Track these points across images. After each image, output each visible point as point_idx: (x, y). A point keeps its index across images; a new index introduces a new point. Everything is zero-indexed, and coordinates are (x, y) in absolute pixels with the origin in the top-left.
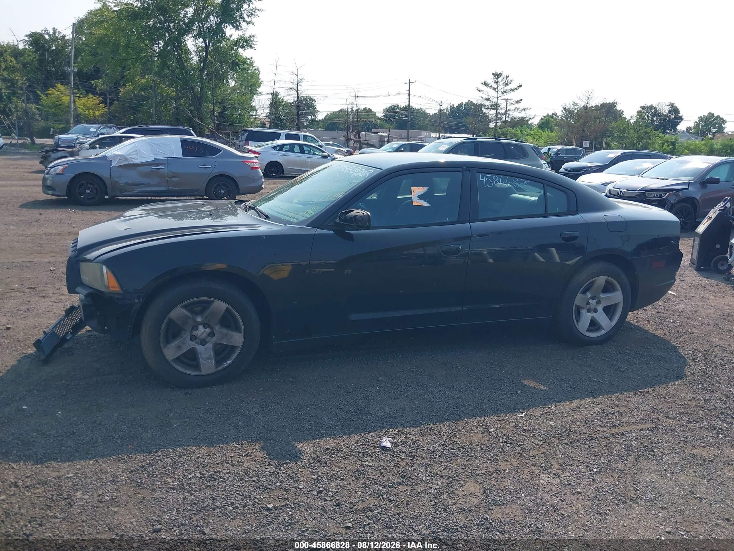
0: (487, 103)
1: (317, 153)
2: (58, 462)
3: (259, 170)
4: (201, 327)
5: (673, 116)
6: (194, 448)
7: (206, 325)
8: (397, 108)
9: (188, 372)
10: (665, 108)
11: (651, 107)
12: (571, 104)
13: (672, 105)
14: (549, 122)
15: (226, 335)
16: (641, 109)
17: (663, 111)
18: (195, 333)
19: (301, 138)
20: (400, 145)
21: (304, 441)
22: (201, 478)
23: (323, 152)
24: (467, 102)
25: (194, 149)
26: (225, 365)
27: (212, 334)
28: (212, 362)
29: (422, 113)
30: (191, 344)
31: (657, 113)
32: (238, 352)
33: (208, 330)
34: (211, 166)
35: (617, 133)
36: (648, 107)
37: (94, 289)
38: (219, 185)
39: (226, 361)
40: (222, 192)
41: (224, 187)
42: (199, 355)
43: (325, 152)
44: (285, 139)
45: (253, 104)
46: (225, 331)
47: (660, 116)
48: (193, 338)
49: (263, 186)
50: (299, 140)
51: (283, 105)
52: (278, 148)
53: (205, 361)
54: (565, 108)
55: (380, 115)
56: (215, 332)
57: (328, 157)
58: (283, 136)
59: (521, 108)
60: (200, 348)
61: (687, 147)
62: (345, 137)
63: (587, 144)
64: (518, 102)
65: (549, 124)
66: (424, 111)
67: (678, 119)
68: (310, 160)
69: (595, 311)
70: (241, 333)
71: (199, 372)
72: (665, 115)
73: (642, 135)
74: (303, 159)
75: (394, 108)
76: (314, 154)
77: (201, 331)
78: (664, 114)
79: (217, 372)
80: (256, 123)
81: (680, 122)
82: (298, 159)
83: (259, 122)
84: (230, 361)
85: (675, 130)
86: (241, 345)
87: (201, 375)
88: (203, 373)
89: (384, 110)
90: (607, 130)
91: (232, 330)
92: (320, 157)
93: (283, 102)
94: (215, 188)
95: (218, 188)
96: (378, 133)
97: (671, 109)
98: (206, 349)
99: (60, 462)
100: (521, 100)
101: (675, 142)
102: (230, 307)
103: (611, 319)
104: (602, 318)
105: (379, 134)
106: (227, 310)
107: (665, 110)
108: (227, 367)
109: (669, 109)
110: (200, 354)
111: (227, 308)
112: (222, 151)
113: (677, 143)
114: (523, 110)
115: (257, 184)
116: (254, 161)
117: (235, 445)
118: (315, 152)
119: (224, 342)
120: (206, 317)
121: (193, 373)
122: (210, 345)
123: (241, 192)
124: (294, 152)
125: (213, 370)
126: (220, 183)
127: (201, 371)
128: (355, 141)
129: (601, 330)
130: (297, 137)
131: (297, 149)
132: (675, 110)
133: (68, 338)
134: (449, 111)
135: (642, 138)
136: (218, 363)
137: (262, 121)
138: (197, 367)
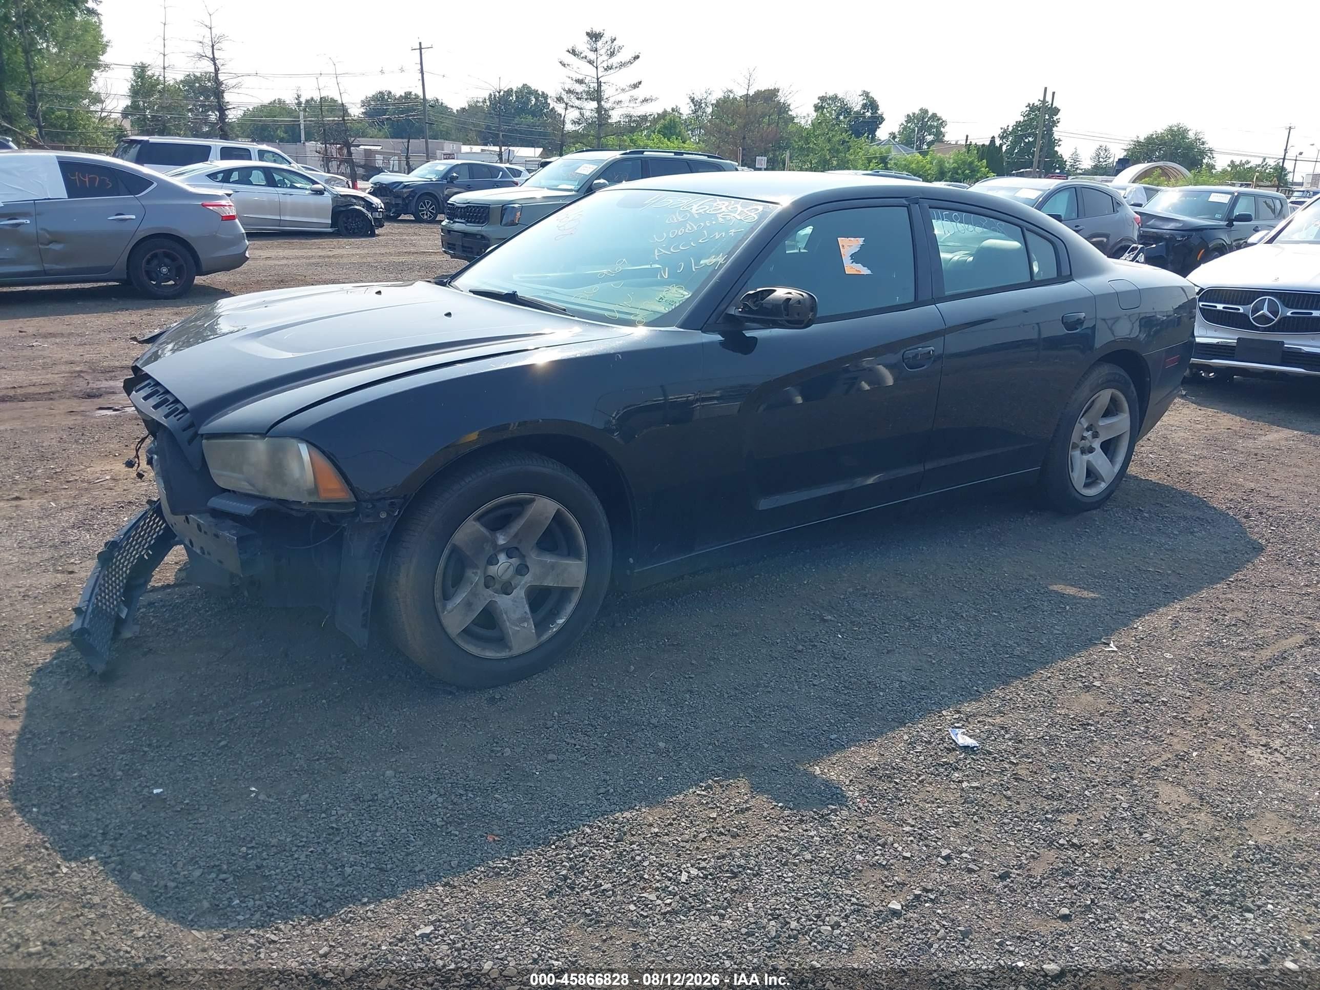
0: (579, 88)
1: (298, 185)
2: (364, 904)
3: (237, 220)
4: (502, 557)
5: (868, 114)
6: (627, 814)
7: (510, 552)
8: (389, 98)
9: (489, 654)
10: (856, 99)
11: (835, 98)
12: (703, 92)
13: (866, 94)
14: (675, 124)
15: (553, 566)
16: (819, 101)
17: (854, 105)
18: (493, 570)
19: (254, 154)
20: (449, 167)
21: (817, 760)
22: (706, 877)
23: (314, 182)
24: (520, 86)
25: (92, 181)
26: (554, 630)
27: (522, 570)
28: (530, 626)
29: (439, 108)
30: (488, 595)
31: (845, 110)
32: (575, 598)
33: (515, 561)
34: (134, 217)
35: (797, 143)
36: (830, 99)
37: (269, 499)
38: (155, 256)
39: (553, 622)
40: (164, 270)
41: (167, 260)
42: (505, 617)
43: (318, 183)
44: (222, 159)
45: (94, 88)
46: (549, 559)
47: (849, 114)
48: (489, 581)
49: (247, 255)
50: (250, 159)
51: (159, 92)
52: (220, 176)
53: (517, 626)
54: (693, 100)
55: (356, 111)
56: (529, 564)
57: (326, 193)
58: (215, 152)
59: (641, 98)
60: (503, 601)
61: (906, 165)
62: (319, 153)
63: (763, 162)
64: (636, 86)
65: (675, 128)
66: (442, 103)
67: (877, 121)
68: (289, 199)
69: (1091, 450)
70: (580, 559)
71: (508, 650)
72: (856, 113)
73: (837, 146)
74: (276, 198)
75: (383, 98)
76: (293, 187)
77: (503, 565)
78: (855, 110)
79: (540, 646)
80: (107, 129)
81: (881, 123)
82: (265, 198)
83: (112, 126)
84: (563, 620)
85: (873, 139)
86: (581, 585)
87: (512, 657)
88: (516, 651)
89: (363, 102)
90: (782, 137)
91: (561, 555)
92: (307, 192)
93: (158, 84)
94: (148, 262)
95: (155, 262)
96: (360, 145)
97: (865, 101)
98: (514, 601)
99: (369, 903)
100: (640, 83)
101: (886, 157)
102: (563, 509)
103: (1112, 460)
104: (1099, 459)
105: (361, 147)
106: (558, 514)
107: (856, 104)
108: (558, 632)
109: (862, 103)
110: (506, 613)
111: (558, 511)
112: (155, 185)
113: (890, 160)
114: (645, 100)
115: (234, 251)
116: (223, 202)
117: (698, 792)
118: (292, 182)
119: (549, 582)
120: (516, 535)
121: (498, 655)
122: (519, 593)
123: (204, 269)
124: (251, 183)
125: (533, 644)
126: (157, 251)
127: (510, 649)
128: (342, 162)
129: (1100, 483)
130: (244, 154)
131: (258, 177)
132: (872, 104)
133: (123, 616)
134: (489, 104)
135: (838, 151)
136: (541, 625)
137: (118, 124)
138: (501, 641)
